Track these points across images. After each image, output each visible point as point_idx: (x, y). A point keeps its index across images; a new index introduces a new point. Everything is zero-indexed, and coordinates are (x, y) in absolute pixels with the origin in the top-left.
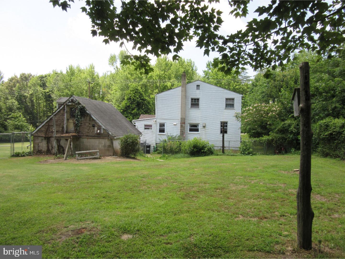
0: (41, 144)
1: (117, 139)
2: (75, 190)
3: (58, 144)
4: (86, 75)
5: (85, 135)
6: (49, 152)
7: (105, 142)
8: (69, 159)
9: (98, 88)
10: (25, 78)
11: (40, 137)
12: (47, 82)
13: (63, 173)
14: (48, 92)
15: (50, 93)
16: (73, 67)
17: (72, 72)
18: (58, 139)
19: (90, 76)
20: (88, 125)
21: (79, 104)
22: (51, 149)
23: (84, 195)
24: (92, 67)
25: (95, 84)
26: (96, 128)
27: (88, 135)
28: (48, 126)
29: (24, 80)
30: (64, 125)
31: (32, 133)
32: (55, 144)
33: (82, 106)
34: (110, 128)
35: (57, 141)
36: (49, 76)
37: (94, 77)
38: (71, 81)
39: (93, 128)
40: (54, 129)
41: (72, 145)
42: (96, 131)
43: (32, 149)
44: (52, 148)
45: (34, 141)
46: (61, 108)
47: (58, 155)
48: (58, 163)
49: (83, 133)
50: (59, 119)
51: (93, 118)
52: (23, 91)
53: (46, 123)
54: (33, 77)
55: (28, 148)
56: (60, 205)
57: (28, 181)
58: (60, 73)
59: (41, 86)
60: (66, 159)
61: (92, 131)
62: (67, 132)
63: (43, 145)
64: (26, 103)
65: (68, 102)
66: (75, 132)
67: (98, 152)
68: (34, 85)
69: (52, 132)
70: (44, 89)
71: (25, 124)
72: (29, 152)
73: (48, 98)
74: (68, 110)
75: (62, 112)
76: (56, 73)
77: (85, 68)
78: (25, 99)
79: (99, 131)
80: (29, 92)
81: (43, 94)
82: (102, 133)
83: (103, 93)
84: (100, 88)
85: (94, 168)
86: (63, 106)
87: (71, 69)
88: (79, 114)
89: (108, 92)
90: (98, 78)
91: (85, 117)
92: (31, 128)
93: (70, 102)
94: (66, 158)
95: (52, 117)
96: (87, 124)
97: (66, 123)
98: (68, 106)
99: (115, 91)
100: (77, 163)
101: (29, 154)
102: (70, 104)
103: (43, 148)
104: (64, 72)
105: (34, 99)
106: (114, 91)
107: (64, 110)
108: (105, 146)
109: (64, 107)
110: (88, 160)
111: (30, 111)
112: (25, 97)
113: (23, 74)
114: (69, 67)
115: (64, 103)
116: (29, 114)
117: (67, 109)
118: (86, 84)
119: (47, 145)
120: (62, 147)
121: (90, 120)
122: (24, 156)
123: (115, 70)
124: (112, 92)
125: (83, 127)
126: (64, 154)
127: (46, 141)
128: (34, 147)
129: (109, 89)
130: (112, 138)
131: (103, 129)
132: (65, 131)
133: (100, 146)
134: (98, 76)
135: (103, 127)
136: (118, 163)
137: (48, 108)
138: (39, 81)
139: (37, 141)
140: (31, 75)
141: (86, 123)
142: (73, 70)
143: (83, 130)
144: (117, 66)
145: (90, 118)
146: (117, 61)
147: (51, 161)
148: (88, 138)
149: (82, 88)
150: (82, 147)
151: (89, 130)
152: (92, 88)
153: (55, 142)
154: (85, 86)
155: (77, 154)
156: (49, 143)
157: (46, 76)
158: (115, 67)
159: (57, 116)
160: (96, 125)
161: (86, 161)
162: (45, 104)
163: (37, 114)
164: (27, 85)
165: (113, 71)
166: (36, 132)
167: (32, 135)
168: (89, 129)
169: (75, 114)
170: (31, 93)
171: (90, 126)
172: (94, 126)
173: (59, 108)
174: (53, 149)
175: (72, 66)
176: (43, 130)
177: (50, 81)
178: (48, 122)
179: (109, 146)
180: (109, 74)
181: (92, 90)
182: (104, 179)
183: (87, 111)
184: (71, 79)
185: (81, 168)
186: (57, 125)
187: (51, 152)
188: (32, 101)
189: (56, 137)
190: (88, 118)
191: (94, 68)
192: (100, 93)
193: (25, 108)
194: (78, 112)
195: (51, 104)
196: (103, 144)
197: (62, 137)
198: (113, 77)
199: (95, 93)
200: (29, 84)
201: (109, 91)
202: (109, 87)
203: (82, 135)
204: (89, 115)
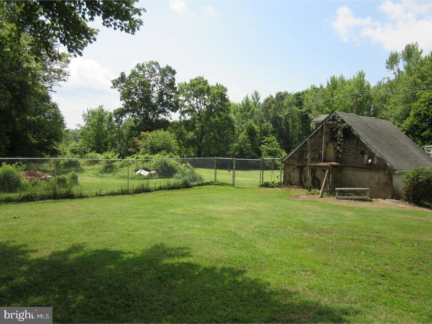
0: (292, 174)
1: (399, 174)
2: (332, 249)
3: (313, 175)
4: (352, 86)
5: (349, 165)
6: (302, 184)
7: (379, 177)
8: (326, 197)
9: (368, 102)
10: (281, 97)
11: (292, 165)
12: (304, 100)
13: (317, 216)
14: (304, 112)
15: (307, 112)
16: (336, 78)
17: (334, 85)
18: (313, 170)
19: (358, 87)
20: (355, 151)
21: (343, 122)
22: (304, 182)
23: (347, 263)
24: (361, 75)
25: (364, 97)
26: (366, 157)
27: (354, 166)
28: (302, 152)
29: (280, 100)
30: (322, 151)
31: (283, 160)
32: (309, 175)
33: (347, 125)
34: (388, 156)
35: (311, 172)
36: (307, 92)
37: (363, 88)
38: (332, 96)
39: (361, 155)
40: (308, 156)
41: (331, 178)
42: (365, 160)
43: (282, 179)
44: (306, 179)
45: (285, 169)
46: (319, 128)
47: (312, 190)
48: (311, 201)
49: (347, 162)
50: (315, 143)
51: (362, 142)
52: (278, 112)
53: (299, 148)
54: (289, 96)
55: (278, 178)
56: (309, 273)
57: (272, 222)
58: (319, 87)
59: (297, 105)
60: (322, 197)
61: (359, 160)
62: (325, 161)
63: (295, 175)
64: (281, 126)
65: (328, 120)
66: (336, 162)
67: (368, 191)
68: (290, 105)
69: (306, 160)
70: (300, 109)
71: (278, 149)
72: (279, 183)
73: (305, 119)
74: (328, 132)
75: (319, 133)
76: (315, 89)
77: (352, 78)
78: (280, 122)
79: (370, 161)
80: (284, 113)
81: (299, 115)
82: (376, 163)
83: (375, 109)
84: (371, 103)
85: (361, 215)
86: (321, 126)
87: (333, 80)
88: (342, 136)
89: (383, 108)
90: (369, 89)
91: (351, 140)
92: (284, 154)
93: (330, 120)
94: (322, 194)
95: (307, 140)
96: (353, 150)
97: (324, 149)
98: (327, 125)
99: (395, 105)
100: (337, 204)
101: (279, 185)
102: (331, 122)
103: (294, 179)
104: (325, 86)
105: (290, 121)
106: (393, 104)
107: (323, 131)
108: (378, 183)
109: (323, 126)
110: (353, 202)
111: (284, 135)
112: (280, 119)
113: (280, 93)
114: (331, 79)
115: (323, 122)
116: (283, 138)
117: (326, 130)
118: (352, 99)
119: (299, 175)
120: (318, 180)
121: (357, 145)
122: (273, 187)
123: (394, 75)
124: (390, 107)
125: (347, 154)
126: (320, 189)
127: (299, 170)
128: (284, 177)
129: (385, 103)
130: (391, 172)
131: (378, 157)
132: (322, 159)
133: (372, 183)
134: (368, 86)
135: (378, 155)
136: (400, 212)
137: (305, 131)
138: (295, 100)
139: (288, 170)
140: (287, 93)
141: (351, 149)
142: (335, 82)
143: (347, 158)
144: (398, 69)
145: (357, 142)
146: (399, 62)
147: (303, 197)
148: (353, 170)
149: (346, 104)
150: (344, 181)
151: (356, 159)
152: (360, 102)
153: (310, 173)
154: (350, 100)
155: (337, 191)
156: (303, 173)
157: (303, 93)
158: (395, 71)
159: (313, 139)
160: (366, 151)
161: (349, 203)
162: (301, 126)
163: (292, 138)
164: (282, 105)
165: (392, 77)
166: (287, 159)
167: (283, 162)
168: (356, 157)
169: (337, 137)
170: (286, 113)
171: (358, 153)
172: (363, 153)
173: (316, 128)
174: (306, 181)
175: (334, 78)
176: (295, 156)
177: (307, 98)
178: (302, 146)
179: (386, 184)
180: (385, 81)
181: (360, 106)
182: (380, 238)
183: (354, 133)
184: (333, 93)
185: (342, 212)
186: (312, 151)
187: (304, 185)
188: (287, 123)
189: (310, 166)
190: (355, 141)
191: (363, 76)
192: (370, 110)
193: (279, 131)
194: (341, 134)
195: (308, 127)
196: (377, 181)
197: (319, 166)
198: (391, 85)
199: (363, 109)
200: (285, 104)
201: (385, 106)
202: (384, 100)
203: (345, 165)
204: (357, 138)
